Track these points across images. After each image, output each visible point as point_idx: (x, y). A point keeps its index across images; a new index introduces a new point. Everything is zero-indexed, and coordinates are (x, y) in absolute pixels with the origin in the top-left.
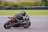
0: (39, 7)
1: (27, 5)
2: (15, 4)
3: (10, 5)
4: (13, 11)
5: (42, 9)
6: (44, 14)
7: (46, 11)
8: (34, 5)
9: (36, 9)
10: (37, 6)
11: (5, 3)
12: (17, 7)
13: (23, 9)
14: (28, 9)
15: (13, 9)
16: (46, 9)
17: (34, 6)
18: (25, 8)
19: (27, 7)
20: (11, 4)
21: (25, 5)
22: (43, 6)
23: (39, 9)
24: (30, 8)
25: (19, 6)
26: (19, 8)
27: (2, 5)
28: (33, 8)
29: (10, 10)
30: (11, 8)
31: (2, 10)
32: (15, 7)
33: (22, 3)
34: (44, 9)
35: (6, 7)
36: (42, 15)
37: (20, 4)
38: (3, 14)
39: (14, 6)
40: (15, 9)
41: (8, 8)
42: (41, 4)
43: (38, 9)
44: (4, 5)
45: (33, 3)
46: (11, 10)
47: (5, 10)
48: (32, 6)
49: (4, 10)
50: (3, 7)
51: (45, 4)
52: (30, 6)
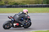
0: (40, 5)
1: (28, 3)
2: (16, 2)
3: (10, 3)
4: (14, 9)
5: (43, 7)
6: (45, 12)
7: (47, 9)
8: (35, 2)
9: (37, 7)
10: (38, 4)
11: (5, 1)
12: (18, 5)
13: (23, 7)
14: (28, 7)
15: (14, 7)
16: (47, 7)
17: (36, 4)
18: (26, 6)
19: (28, 5)
20: (12, 2)
21: (26, 3)
22: (44, 4)
23: (41, 6)
24: (31, 6)
25: (19, 4)
26: (19, 6)
27: (2, 3)
28: (34, 5)
29: (10, 8)
30: (12, 6)
31: (2, 8)
32: (16, 5)
33: (23, 1)
34: (45, 7)
35: (7, 5)
36: (43, 12)
37: (21, 2)
38: (3, 12)
39: (14, 4)
40: (16, 7)
41: (9, 6)
42: (42, 2)
43: (39, 6)
44: (5, 3)
45: (34, 1)
46: (12, 8)
47: (6, 8)
48: (33, 4)
49: (4, 8)
50: (3, 5)
51: (46, 2)
52: (31, 4)
